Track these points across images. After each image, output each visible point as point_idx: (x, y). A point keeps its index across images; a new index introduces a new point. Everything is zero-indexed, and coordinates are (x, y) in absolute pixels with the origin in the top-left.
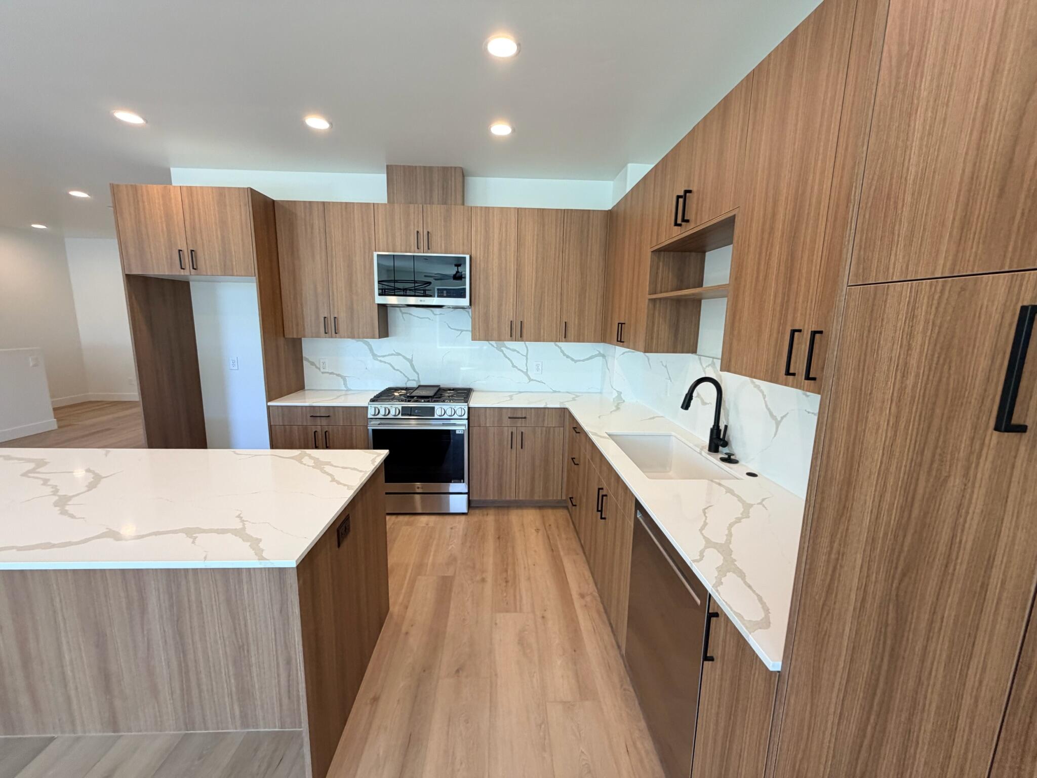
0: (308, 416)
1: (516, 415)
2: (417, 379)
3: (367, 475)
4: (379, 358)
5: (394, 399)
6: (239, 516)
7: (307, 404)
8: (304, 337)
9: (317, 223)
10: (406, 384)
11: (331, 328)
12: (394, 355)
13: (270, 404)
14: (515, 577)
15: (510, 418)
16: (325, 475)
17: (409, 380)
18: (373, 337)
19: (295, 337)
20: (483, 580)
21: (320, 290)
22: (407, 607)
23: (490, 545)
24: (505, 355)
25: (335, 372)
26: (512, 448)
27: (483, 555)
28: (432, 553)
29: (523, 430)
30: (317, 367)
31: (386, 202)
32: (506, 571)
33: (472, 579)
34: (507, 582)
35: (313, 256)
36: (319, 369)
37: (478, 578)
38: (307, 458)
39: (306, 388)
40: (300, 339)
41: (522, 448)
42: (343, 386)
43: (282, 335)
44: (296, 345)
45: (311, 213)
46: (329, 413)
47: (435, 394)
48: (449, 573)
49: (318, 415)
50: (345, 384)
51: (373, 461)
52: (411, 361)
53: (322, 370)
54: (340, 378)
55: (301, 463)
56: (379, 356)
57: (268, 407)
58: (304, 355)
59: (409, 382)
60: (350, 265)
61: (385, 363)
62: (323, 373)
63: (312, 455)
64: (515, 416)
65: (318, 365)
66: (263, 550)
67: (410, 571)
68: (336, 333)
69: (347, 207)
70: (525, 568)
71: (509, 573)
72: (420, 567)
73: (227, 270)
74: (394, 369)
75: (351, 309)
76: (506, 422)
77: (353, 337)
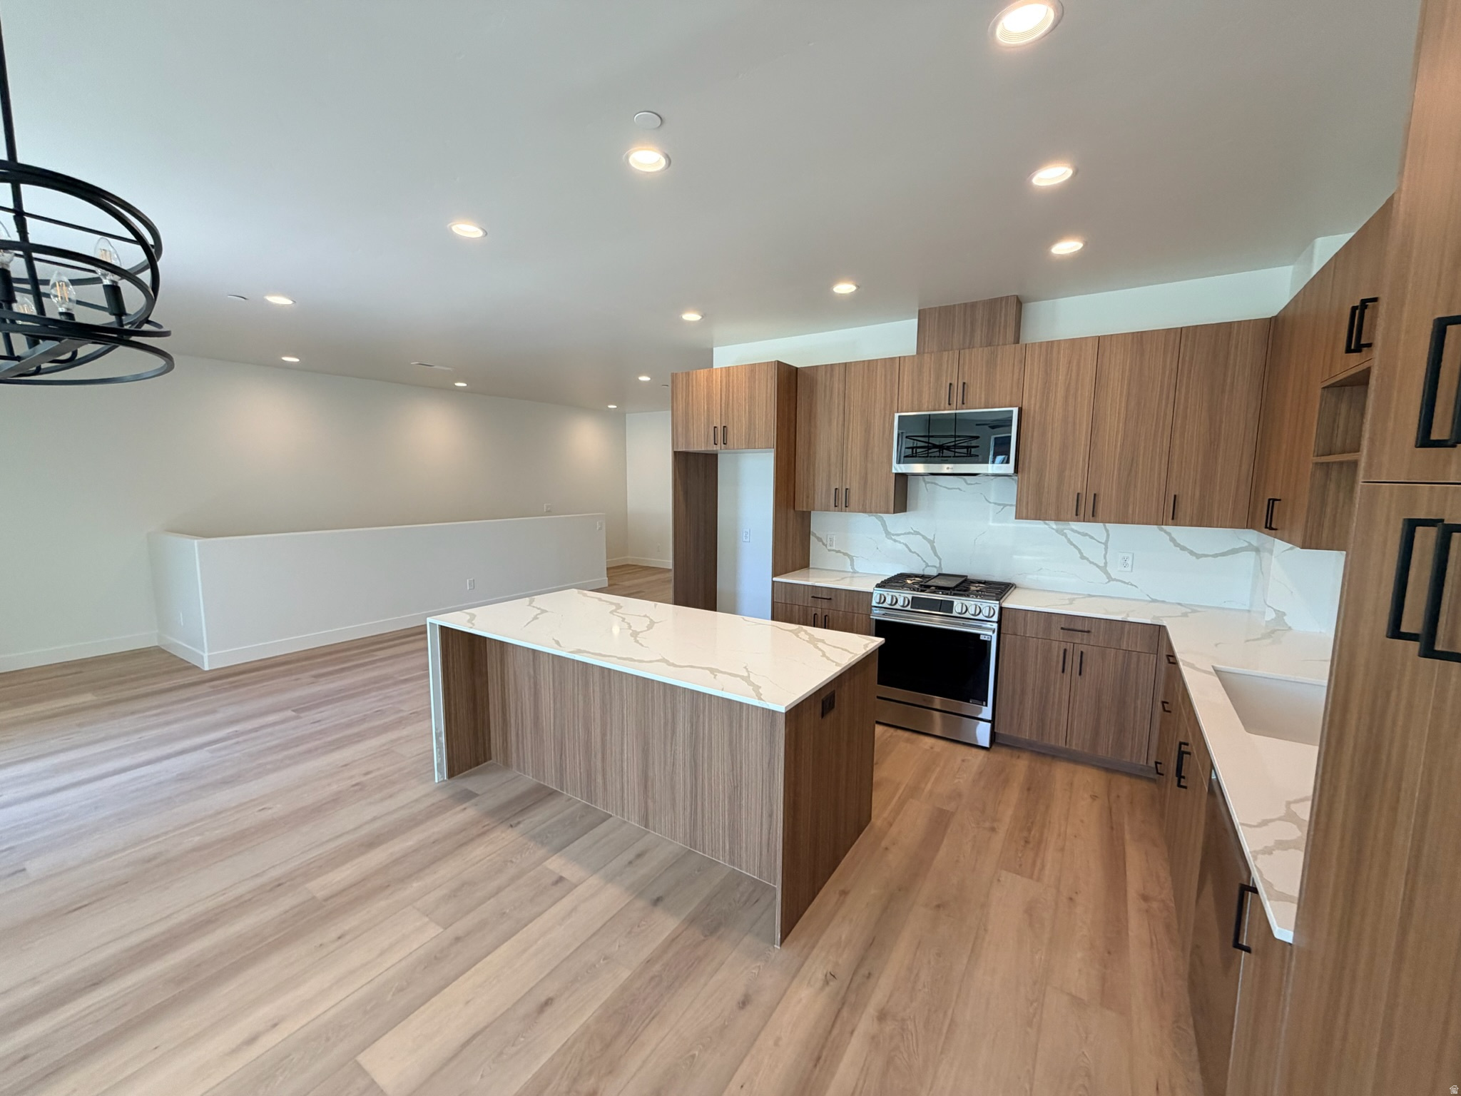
0: (810, 596)
1: (1074, 626)
2: (938, 565)
3: (856, 657)
4: (893, 537)
5: (904, 586)
6: (745, 668)
7: (810, 583)
8: (814, 510)
9: (837, 386)
10: (923, 570)
11: (842, 502)
12: (913, 534)
13: (775, 579)
14: (1040, 842)
15: (1062, 628)
16: (817, 650)
17: (927, 565)
18: (887, 512)
19: (805, 510)
20: (993, 829)
21: (833, 459)
22: (891, 825)
23: (1014, 794)
24: (1069, 541)
25: (842, 551)
26: (1063, 671)
27: (1000, 802)
28: (932, 779)
29: (1084, 648)
30: (823, 544)
31: (915, 354)
32: (1030, 830)
33: (978, 824)
34: (1027, 842)
35: (830, 421)
36: (826, 546)
37: (987, 824)
38: (803, 633)
39: (811, 566)
40: (810, 512)
41: (1080, 674)
42: (850, 567)
43: (792, 507)
44: (805, 518)
45: (832, 376)
46: (831, 595)
47: (957, 586)
48: (950, 807)
49: (820, 596)
50: (852, 565)
51: (866, 646)
52: (931, 542)
53: (829, 548)
54: (847, 557)
55: (798, 636)
56: (893, 535)
57: (773, 582)
58: (811, 530)
59: (928, 568)
60: (868, 429)
61: (900, 542)
62: (829, 550)
63: (809, 632)
64: (1072, 627)
65: (825, 541)
66: (761, 694)
67: (900, 791)
68: (846, 507)
69: (870, 365)
70: (1059, 835)
71: (1033, 833)
72: (914, 791)
73: (751, 445)
74: (910, 551)
75: (865, 479)
76: (1057, 633)
77: (864, 511)
